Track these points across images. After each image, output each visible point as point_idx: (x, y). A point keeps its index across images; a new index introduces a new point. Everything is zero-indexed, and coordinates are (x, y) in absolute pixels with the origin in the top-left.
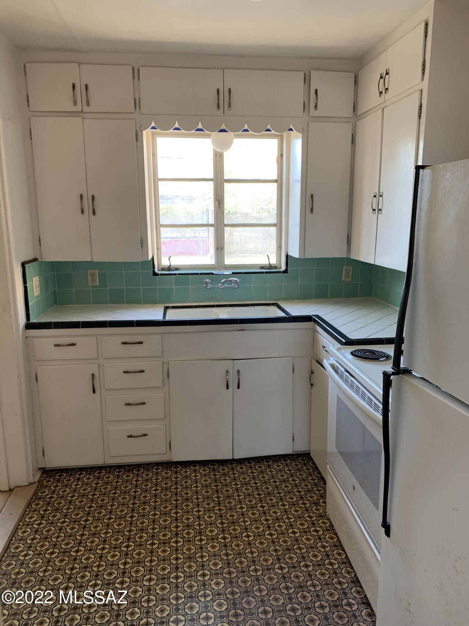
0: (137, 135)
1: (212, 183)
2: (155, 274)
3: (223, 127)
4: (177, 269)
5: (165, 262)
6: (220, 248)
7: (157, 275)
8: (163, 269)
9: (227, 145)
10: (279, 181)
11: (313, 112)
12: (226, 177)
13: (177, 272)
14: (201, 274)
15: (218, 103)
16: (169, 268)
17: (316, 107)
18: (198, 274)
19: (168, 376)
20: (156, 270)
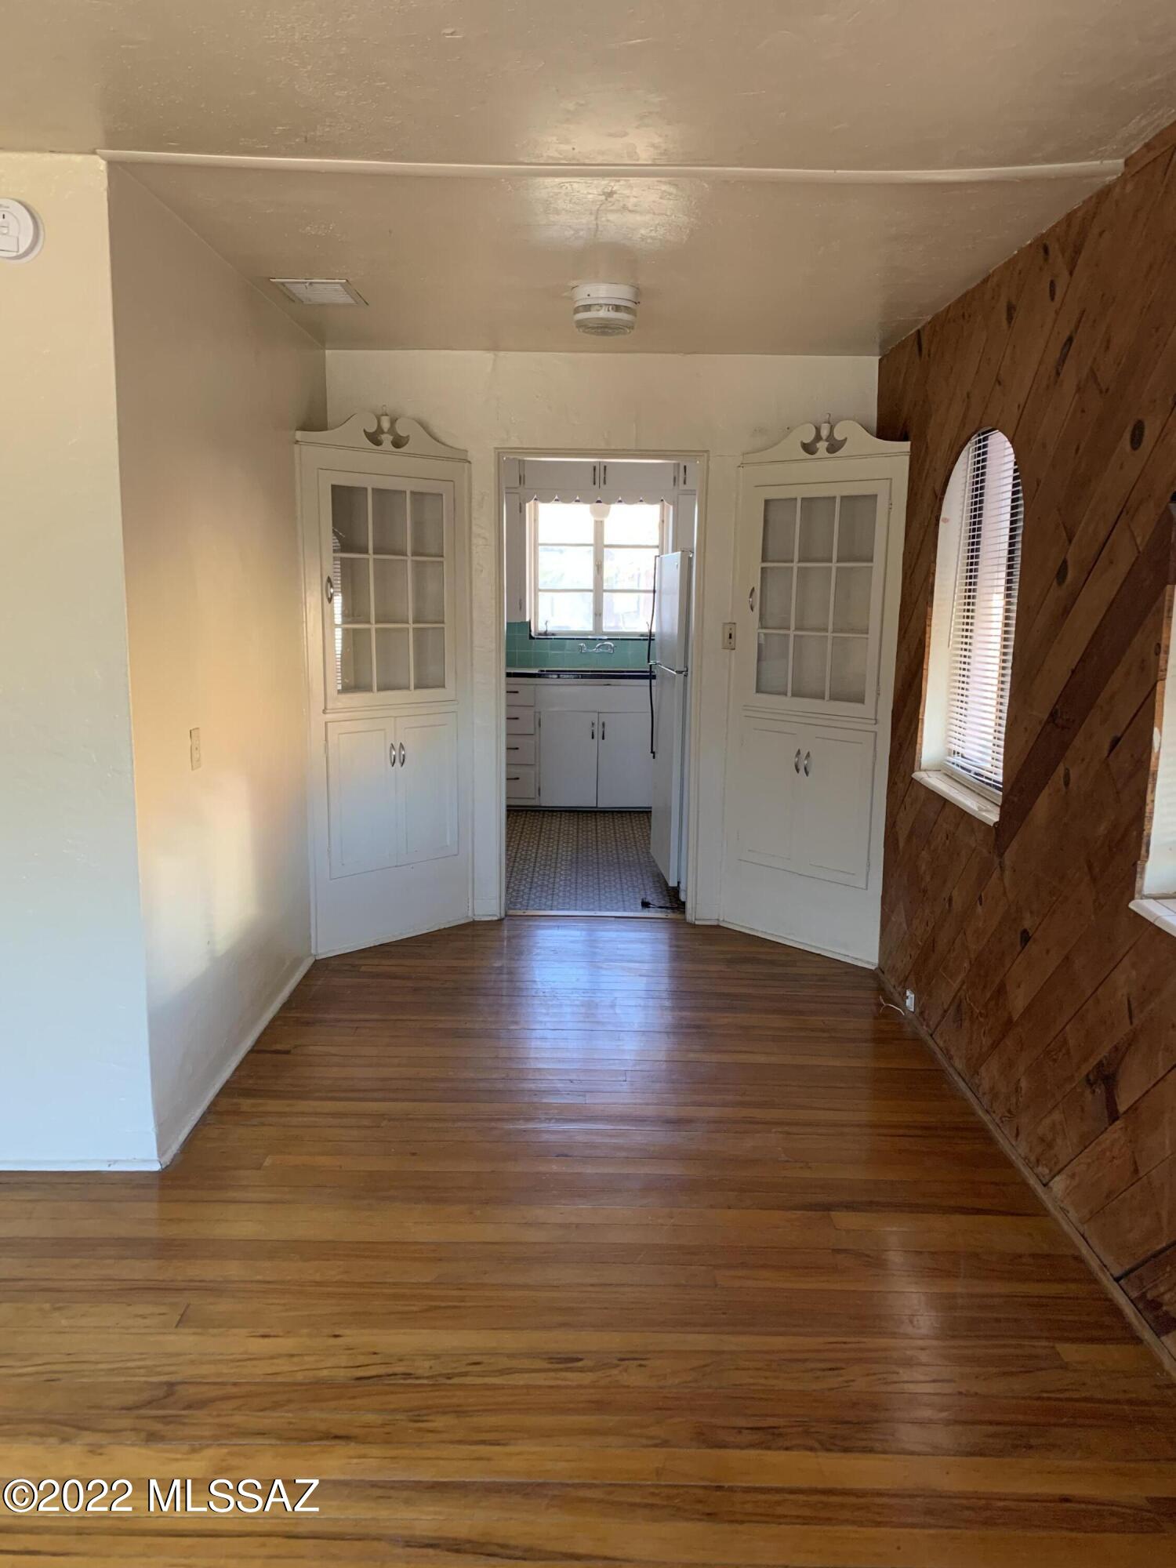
0: (520, 508)
1: (592, 548)
2: (531, 638)
3: (599, 499)
4: (553, 635)
5: (542, 628)
6: (598, 615)
7: (533, 638)
8: (540, 634)
9: (606, 513)
10: (660, 547)
11: (682, 486)
12: (606, 543)
13: (553, 637)
14: (577, 639)
15: (594, 479)
16: (546, 633)
17: (685, 483)
18: (573, 639)
19: (540, 725)
20: (533, 634)
